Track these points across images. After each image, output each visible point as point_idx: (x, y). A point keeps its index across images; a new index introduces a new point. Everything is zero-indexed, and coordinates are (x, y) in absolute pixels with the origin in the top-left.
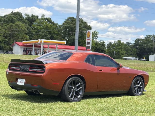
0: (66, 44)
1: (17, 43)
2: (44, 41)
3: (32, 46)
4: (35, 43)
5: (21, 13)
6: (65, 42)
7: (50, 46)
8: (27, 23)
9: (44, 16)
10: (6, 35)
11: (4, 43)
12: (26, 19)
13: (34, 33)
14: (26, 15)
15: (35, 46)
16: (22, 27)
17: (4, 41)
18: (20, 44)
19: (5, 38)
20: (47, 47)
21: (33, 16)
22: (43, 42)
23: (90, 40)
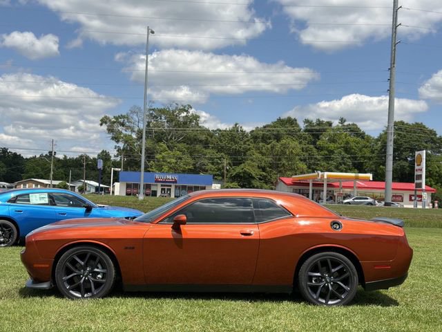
0: (371, 179)
1: (282, 178)
2: (327, 176)
3: (308, 184)
4: (314, 179)
5: (296, 120)
6: (370, 176)
7: (343, 184)
8: (305, 139)
9: (345, 121)
10: (263, 164)
11: (260, 179)
12: (306, 130)
13: (319, 157)
14: (307, 121)
15: (314, 185)
16: (293, 149)
17: (259, 177)
18: (288, 180)
19: (261, 170)
20: (338, 186)
21: (320, 123)
22: (325, 177)
23: (421, 170)
